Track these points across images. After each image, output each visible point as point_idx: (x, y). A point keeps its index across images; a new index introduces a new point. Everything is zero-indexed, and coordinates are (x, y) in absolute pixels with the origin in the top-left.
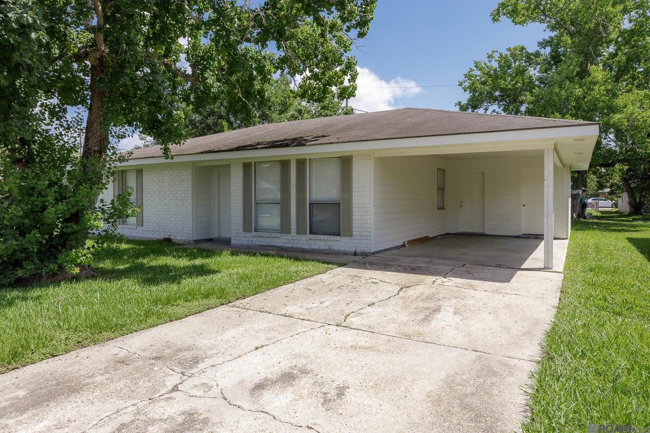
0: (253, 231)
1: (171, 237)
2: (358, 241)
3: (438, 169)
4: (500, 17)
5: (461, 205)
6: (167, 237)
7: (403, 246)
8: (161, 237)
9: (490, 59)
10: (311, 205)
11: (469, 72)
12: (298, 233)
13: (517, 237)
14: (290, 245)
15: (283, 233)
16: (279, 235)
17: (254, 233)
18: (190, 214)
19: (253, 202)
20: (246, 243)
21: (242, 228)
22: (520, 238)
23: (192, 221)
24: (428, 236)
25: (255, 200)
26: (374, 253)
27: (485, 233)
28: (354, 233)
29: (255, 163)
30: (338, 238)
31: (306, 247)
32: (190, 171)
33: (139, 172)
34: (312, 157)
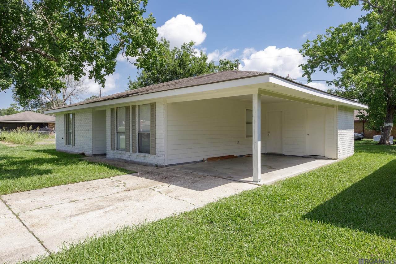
0: (115, 150)
1: (85, 152)
2: (158, 158)
3: (246, 110)
4: (333, 3)
5: (268, 134)
6: (83, 152)
7: (203, 161)
8: (81, 152)
9: (328, 33)
10: (139, 134)
11: (306, 42)
12: (133, 152)
13: (303, 157)
14: (129, 159)
15: (127, 151)
16: (124, 152)
17: (116, 151)
18: (91, 139)
19: (115, 132)
20: (112, 157)
21: (110, 148)
22: (305, 157)
23: (92, 143)
24: (234, 155)
25: (117, 130)
26: (167, 166)
27: (283, 154)
28: (157, 152)
29: (117, 108)
30: (149, 155)
31: (136, 160)
32: (91, 114)
33: (74, 114)
34: (140, 104)
